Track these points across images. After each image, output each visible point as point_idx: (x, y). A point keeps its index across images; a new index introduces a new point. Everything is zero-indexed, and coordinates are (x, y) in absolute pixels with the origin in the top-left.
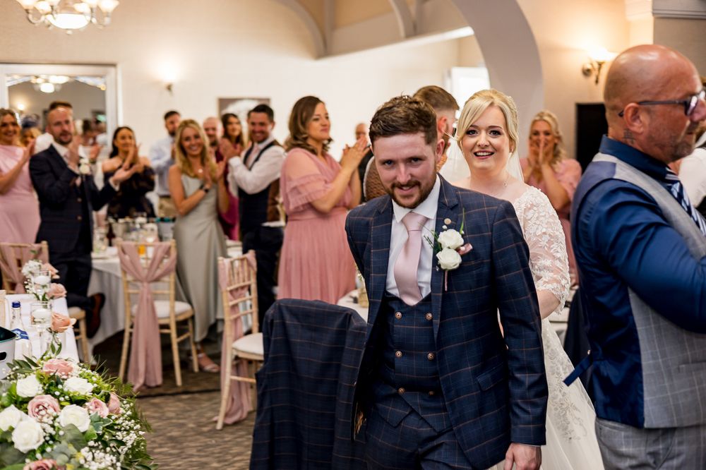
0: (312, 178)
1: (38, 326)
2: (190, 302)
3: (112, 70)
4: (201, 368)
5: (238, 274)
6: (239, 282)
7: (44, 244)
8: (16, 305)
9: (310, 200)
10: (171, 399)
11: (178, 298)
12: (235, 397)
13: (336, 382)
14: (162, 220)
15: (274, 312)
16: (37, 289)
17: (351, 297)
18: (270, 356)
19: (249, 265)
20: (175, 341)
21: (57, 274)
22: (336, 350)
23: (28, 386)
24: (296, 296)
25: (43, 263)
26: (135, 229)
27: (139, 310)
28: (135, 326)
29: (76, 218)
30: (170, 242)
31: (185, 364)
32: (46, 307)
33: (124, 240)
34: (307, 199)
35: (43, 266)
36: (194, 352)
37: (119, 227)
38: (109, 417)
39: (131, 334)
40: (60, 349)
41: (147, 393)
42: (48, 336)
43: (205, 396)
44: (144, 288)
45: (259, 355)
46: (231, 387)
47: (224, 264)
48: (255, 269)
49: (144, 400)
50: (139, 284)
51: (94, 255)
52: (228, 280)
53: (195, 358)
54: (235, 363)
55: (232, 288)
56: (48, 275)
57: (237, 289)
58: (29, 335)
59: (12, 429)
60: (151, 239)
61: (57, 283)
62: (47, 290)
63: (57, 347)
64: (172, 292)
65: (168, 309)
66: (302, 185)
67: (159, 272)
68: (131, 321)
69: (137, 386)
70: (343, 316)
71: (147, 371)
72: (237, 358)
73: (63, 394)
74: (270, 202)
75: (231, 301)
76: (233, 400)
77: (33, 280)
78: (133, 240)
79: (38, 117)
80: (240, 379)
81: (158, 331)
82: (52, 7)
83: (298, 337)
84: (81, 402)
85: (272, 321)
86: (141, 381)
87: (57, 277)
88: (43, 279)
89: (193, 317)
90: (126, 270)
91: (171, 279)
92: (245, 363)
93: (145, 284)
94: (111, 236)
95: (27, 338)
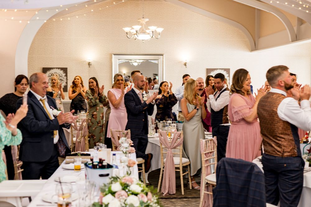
0: (244, 107)
1: (123, 164)
2: (189, 158)
3: (161, 57)
4: (193, 187)
5: (209, 146)
6: (209, 150)
7: (129, 131)
8: (114, 155)
9: (243, 117)
10: (179, 200)
11: (183, 156)
12: (206, 201)
13: (247, 196)
14: (179, 122)
15: (221, 163)
16: (124, 149)
17: (259, 159)
18: (219, 182)
19: (214, 143)
20: (182, 175)
21: (133, 143)
22: (247, 181)
23: (116, 187)
24: (233, 157)
25: (128, 138)
26: (167, 126)
27: (167, 160)
28: (165, 168)
29: (142, 120)
30: (181, 132)
31: (186, 185)
32: (126, 156)
33: (162, 130)
34: (242, 117)
35: (127, 140)
36: (190, 180)
37: (160, 125)
38: (147, 202)
39: (163, 170)
40: (130, 174)
41: (169, 197)
42: (126, 168)
43: (194, 200)
44: (170, 151)
45: (214, 182)
46: (204, 196)
47: (202, 142)
48: (217, 145)
49: (168, 200)
50: (168, 149)
51: (149, 136)
52: (204, 149)
53: (190, 183)
54: (206, 186)
55: (206, 152)
56: (128, 143)
57: (208, 153)
58: (119, 167)
59: (108, 204)
60: (174, 130)
61: (132, 147)
62: (127, 150)
63: (129, 172)
64: (181, 153)
65: (179, 161)
66: (240, 111)
67: (176, 144)
68: (163, 165)
69: (165, 193)
70: (251, 166)
71: (169, 187)
72: (207, 183)
73: (129, 191)
74: (224, 115)
75: (205, 158)
76: (205, 202)
77: (122, 145)
78: (166, 130)
79: (129, 77)
80: (208, 193)
81: (174, 170)
82: (137, 31)
83: (231, 175)
84: (136, 195)
85: (220, 167)
86: (167, 191)
87: (133, 144)
88: (126, 145)
89: (190, 165)
90: (162, 143)
91: (181, 147)
92: (211, 186)
93: (170, 149)
94: (157, 128)
95: (118, 168)
